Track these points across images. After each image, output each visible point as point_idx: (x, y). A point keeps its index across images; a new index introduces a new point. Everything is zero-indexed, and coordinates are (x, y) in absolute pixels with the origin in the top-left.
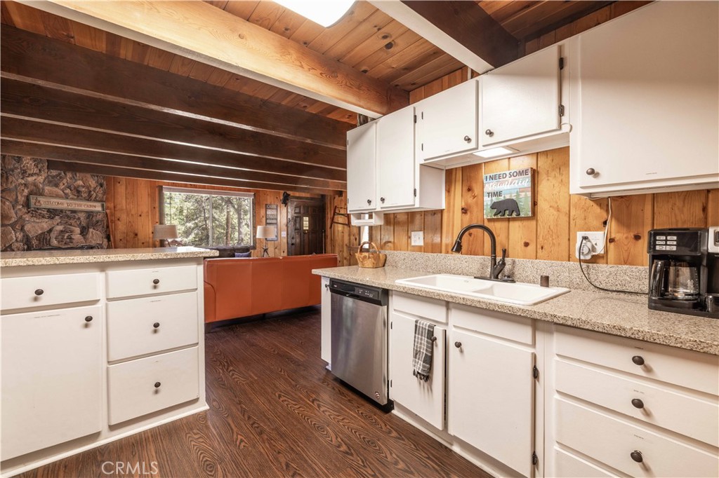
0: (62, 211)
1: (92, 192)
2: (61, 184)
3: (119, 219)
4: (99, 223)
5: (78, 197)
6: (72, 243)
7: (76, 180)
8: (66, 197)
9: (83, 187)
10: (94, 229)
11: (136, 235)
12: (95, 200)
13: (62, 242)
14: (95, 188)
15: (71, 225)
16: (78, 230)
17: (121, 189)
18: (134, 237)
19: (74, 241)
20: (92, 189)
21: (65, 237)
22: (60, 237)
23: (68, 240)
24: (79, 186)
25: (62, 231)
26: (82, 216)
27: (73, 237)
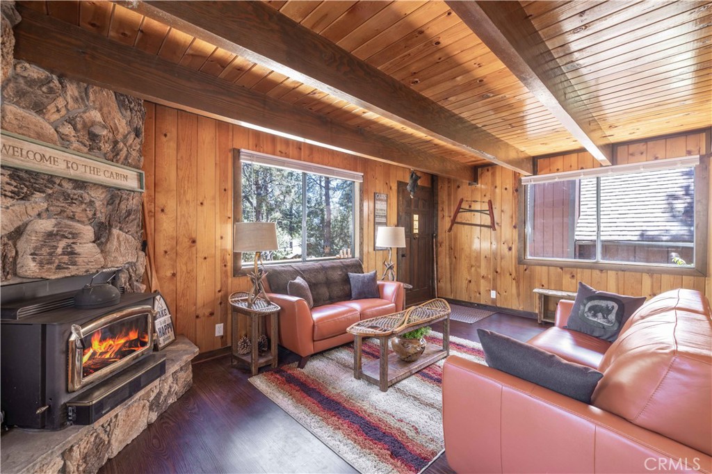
0: (51, 179)
1: (121, 145)
2: (51, 108)
3: (163, 210)
4: (132, 217)
5: (91, 149)
6: (74, 264)
7: (87, 109)
8: (64, 141)
9: (104, 127)
10: (121, 229)
11: (194, 242)
12: (126, 163)
13: (50, 263)
14: (125, 137)
15: (72, 218)
16: (88, 232)
17: (168, 148)
18: (191, 247)
19: (80, 260)
20: (119, 137)
21: (59, 251)
22: (45, 251)
23: (66, 258)
24: (93, 123)
25: (50, 235)
26: (99, 197)
27: (78, 249)
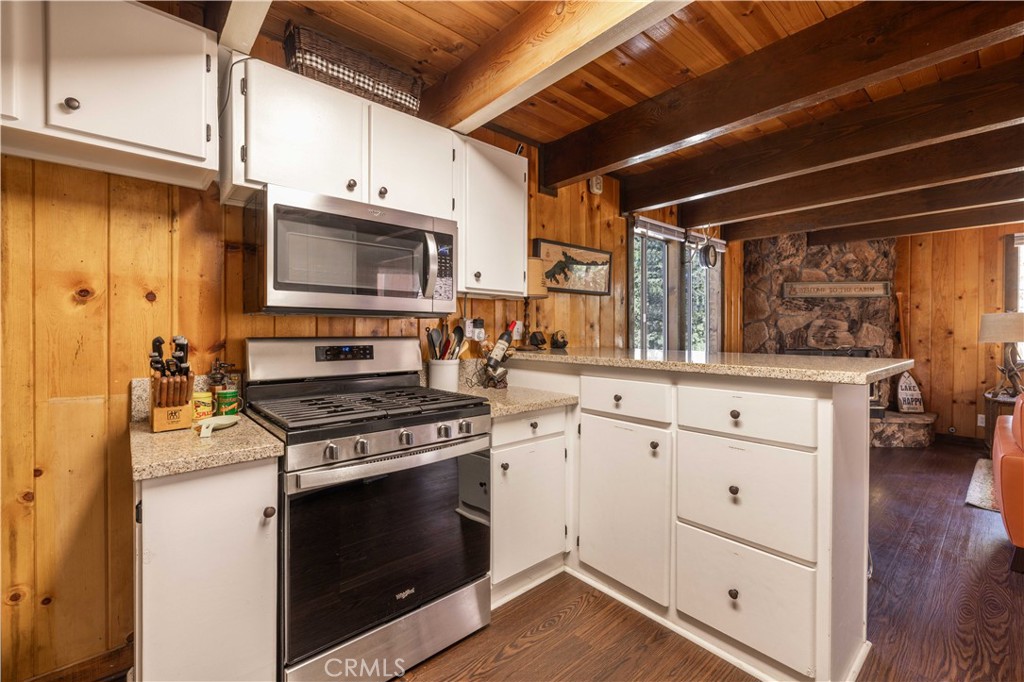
0: (822, 299)
1: (870, 268)
2: (824, 263)
3: (917, 307)
4: (880, 315)
5: (847, 277)
6: (835, 343)
7: (845, 254)
8: (830, 279)
9: (855, 262)
10: (870, 323)
11: (951, 333)
12: (875, 280)
13: (822, 341)
14: (874, 261)
15: (835, 318)
16: (845, 325)
17: (924, 255)
18: (946, 338)
19: (839, 341)
20: (869, 263)
21: (827, 335)
22: (819, 335)
23: (830, 340)
24: (848, 262)
25: (822, 327)
26: (853, 305)
27: (837, 335)
